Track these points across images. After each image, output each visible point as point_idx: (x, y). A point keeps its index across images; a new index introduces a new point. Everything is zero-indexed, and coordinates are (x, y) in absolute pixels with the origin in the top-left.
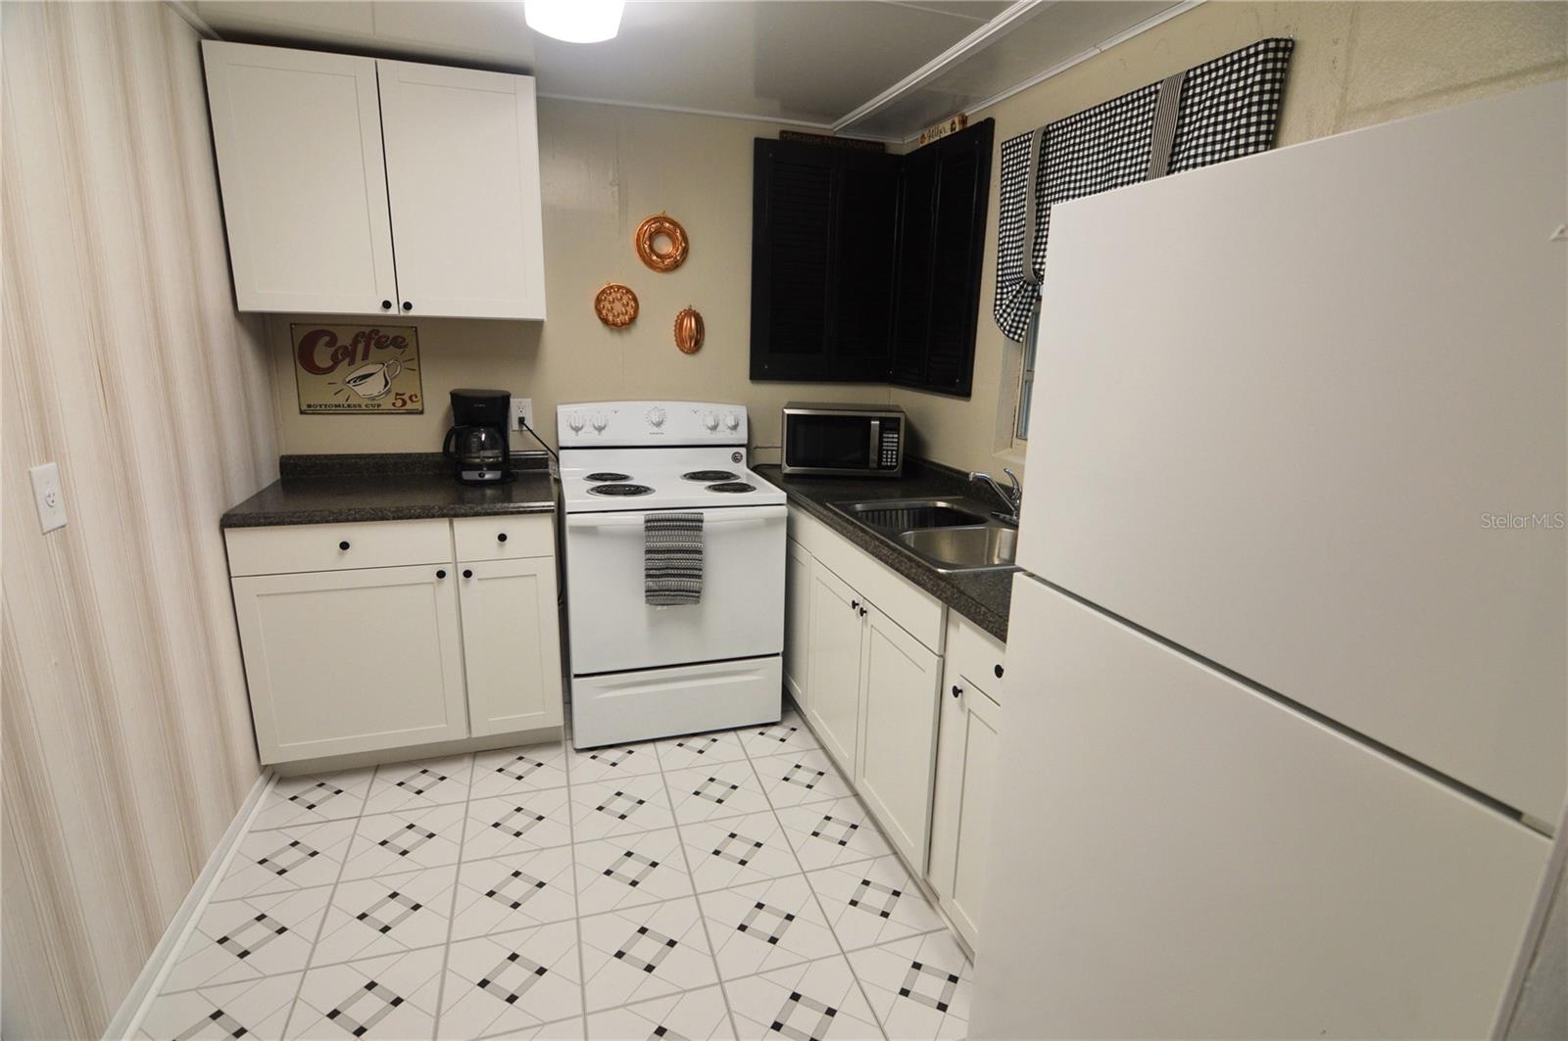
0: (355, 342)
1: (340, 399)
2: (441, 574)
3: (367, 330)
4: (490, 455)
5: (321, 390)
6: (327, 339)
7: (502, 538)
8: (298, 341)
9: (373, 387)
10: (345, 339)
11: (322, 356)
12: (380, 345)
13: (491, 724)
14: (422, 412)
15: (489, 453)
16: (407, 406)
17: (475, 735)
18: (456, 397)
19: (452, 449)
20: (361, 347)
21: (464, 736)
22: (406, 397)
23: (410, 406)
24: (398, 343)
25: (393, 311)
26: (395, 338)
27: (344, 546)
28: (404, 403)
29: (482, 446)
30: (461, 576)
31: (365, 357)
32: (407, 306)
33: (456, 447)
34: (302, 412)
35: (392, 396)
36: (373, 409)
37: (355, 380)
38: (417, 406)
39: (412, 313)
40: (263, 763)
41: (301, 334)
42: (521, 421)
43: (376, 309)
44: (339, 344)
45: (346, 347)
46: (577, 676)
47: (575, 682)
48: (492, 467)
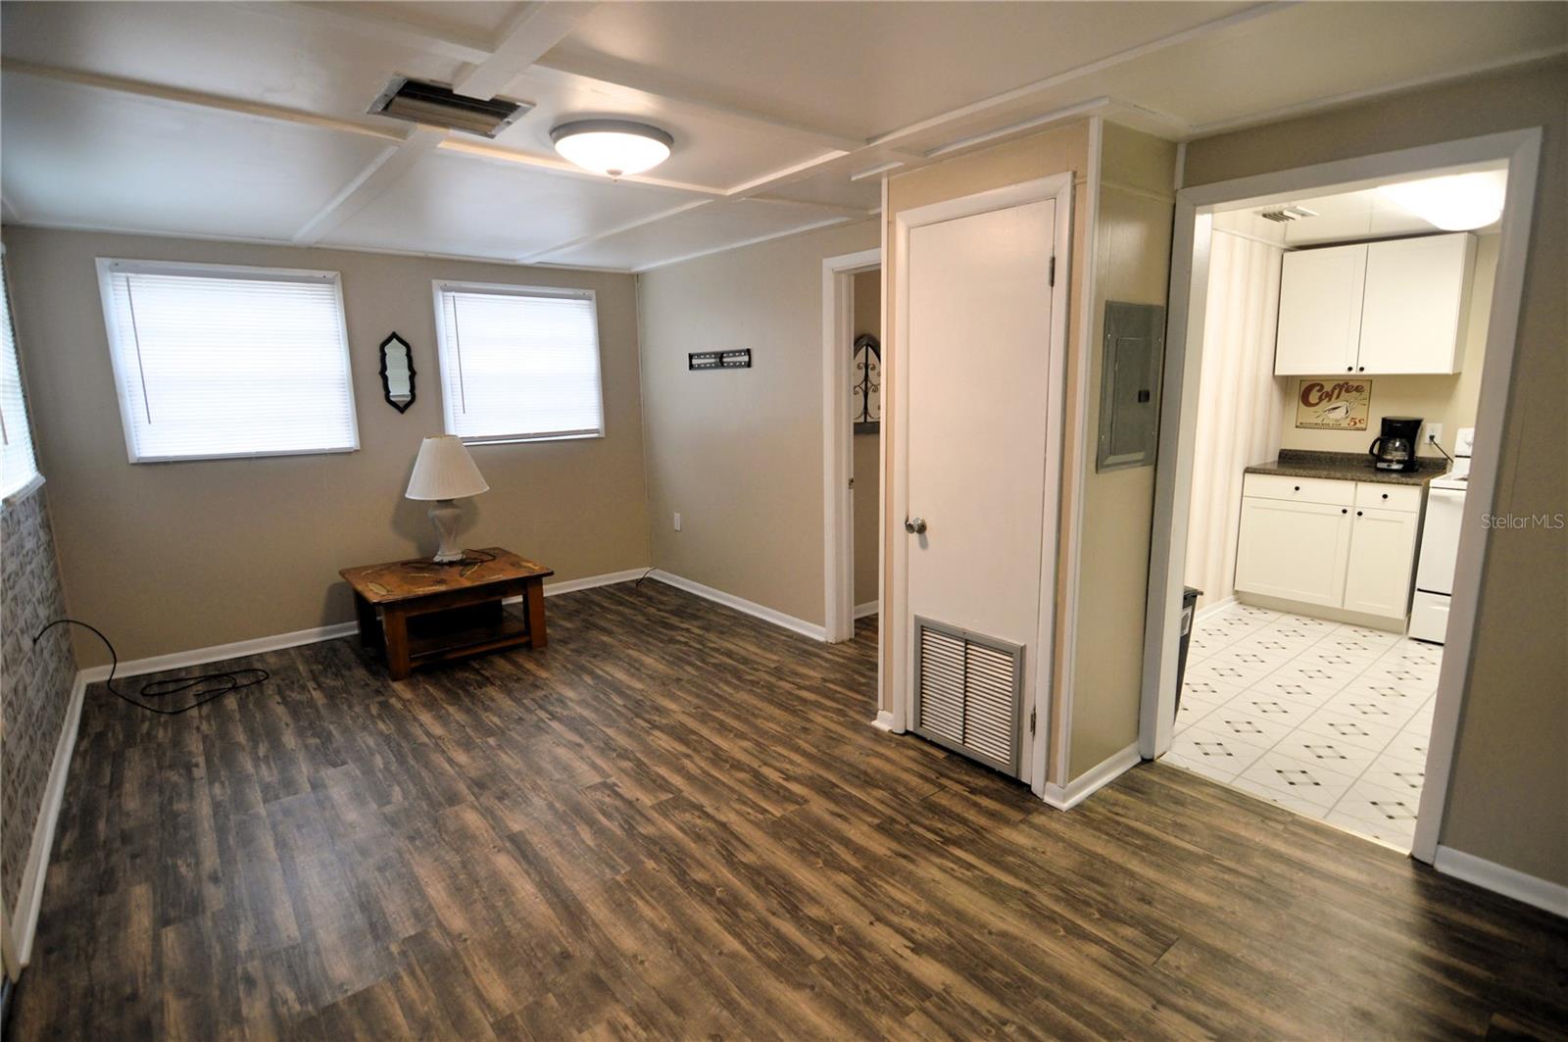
0: (1334, 388)
1: (1319, 421)
2: (1344, 511)
3: (1341, 383)
4: (1399, 455)
5: (1309, 415)
6: (1318, 388)
7: (1385, 496)
8: (1303, 389)
9: (1340, 414)
10: (1328, 388)
11: (1314, 397)
12: (1347, 391)
13: (1357, 604)
14: (1365, 429)
15: (1399, 453)
16: (1357, 426)
17: (1345, 608)
18: (1384, 420)
19: (1375, 451)
20: (1336, 392)
21: (1338, 605)
22: (1357, 421)
23: (1358, 425)
24: (1358, 389)
25: (1353, 372)
26: (1358, 387)
27: (1297, 489)
28: (1355, 423)
29: (1396, 449)
30: (1356, 515)
31: (1338, 397)
32: (1362, 369)
33: (1379, 450)
34: (1297, 427)
35: (1349, 419)
36: (1337, 427)
37: (1329, 410)
38: (1363, 426)
39: (1364, 373)
40: (1236, 588)
41: (1305, 385)
42: (1432, 438)
43: (1345, 372)
44: (1325, 390)
45: (1327, 393)
46: (1419, 590)
47: (1417, 593)
48: (1399, 462)
